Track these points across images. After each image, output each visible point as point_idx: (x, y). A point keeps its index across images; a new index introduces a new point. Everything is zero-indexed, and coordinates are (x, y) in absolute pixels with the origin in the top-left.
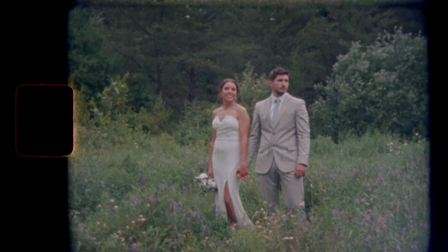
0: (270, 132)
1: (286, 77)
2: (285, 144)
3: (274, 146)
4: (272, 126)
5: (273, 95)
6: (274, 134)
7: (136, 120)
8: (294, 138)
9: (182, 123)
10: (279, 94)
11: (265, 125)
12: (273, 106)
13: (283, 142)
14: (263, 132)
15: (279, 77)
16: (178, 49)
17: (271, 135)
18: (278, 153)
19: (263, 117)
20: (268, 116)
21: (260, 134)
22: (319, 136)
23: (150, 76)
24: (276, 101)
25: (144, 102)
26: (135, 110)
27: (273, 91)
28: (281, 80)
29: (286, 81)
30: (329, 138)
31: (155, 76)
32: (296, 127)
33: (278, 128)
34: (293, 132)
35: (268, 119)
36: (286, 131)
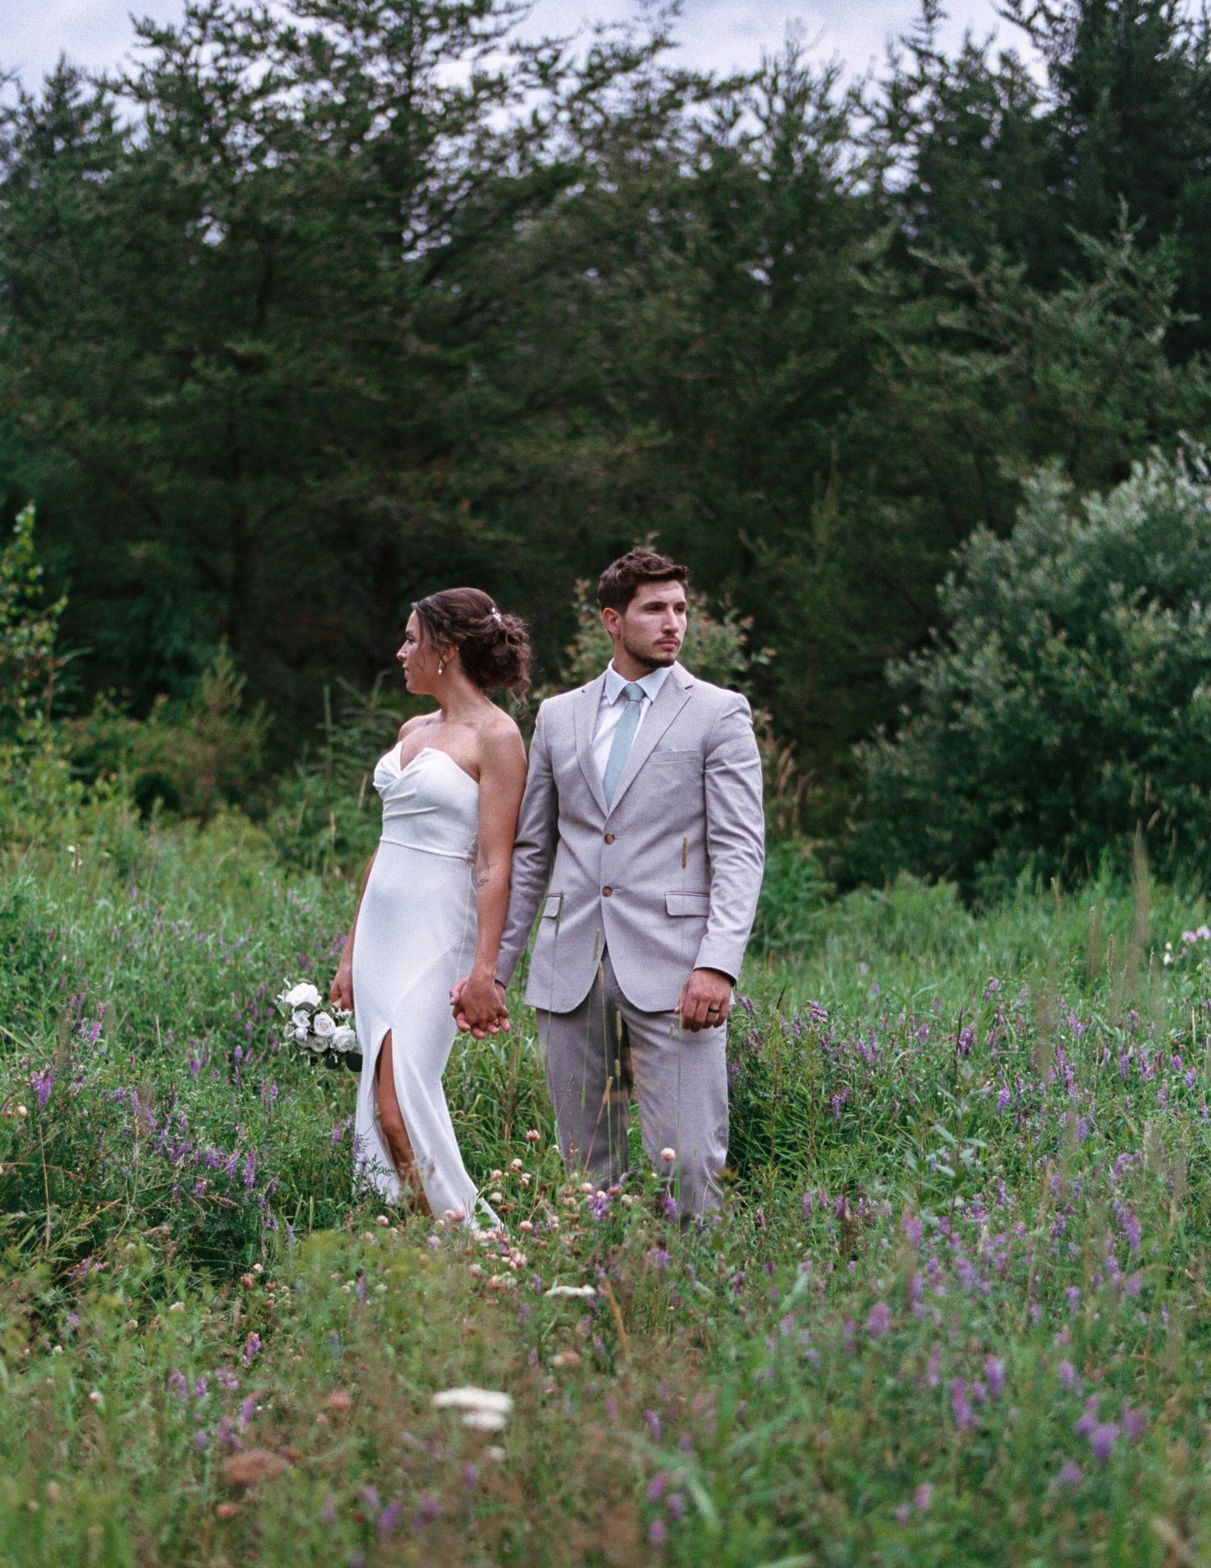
0: (593, 829)
1: (675, 592)
2: (655, 888)
3: (608, 891)
4: (604, 808)
5: (615, 669)
6: (608, 839)
7: (123, 752)
8: (695, 859)
9: (311, 774)
10: (646, 664)
11: (574, 800)
12: (612, 716)
13: (645, 877)
14: (564, 829)
15: (648, 594)
16: (329, 449)
17: (596, 841)
18: (623, 923)
19: (566, 766)
20: (588, 758)
21: (554, 838)
22: (905, 877)
23: (199, 563)
24: (624, 695)
25: (169, 674)
26: (125, 705)
27: (616, 649)
28: (658, 607)
29: (679, 608)
30: (948, 890)
31: (225, 564)
32: (704, 814)
33: (630, 814)
34: (692, 834)
35: (584, 771)
36: (659, 828)
